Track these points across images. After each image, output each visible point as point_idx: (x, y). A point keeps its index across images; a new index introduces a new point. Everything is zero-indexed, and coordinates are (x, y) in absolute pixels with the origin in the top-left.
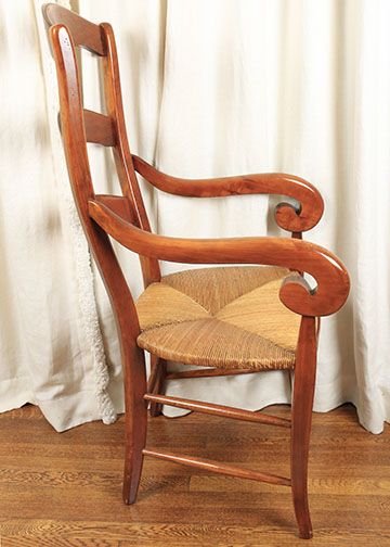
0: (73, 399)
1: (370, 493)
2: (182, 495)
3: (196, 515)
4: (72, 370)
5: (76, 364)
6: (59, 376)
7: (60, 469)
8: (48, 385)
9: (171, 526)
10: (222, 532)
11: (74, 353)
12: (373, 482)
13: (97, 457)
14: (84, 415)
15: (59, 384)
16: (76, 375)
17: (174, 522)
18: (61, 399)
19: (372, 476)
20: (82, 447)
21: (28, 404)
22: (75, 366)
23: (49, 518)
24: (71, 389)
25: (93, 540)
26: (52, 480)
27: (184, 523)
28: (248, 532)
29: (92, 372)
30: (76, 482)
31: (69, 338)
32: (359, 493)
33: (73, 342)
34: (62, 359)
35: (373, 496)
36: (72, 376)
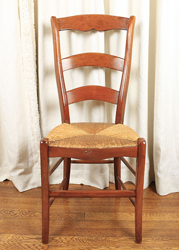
0: (28, 176)
1: (176, 220)
2: (81, 222)
3: (89, 232)
4: (28, 162)
5: (30, 159)
6: (22, 164)
7: (19, 209)
8: (16, 168)
9: (76, 237)
10: (103, 240)
11: (29, 154)
12: (175, 214)
13: (39, 203)
14: (33, 184)
15: (22, 168)
16: (30, 165)
17: (77, 235)
18: (22, 176)
19: (175, 212)
20: (31, 199)
21: (7, 180)
22: (29, 160)
23: (11, 233)
24: (28, 171)
25: (34, 245)
26: (15, 214)
27: (82, 236)
28: (116, 240)
29: (37, 164)
30: (27, 215)
31: (27, 146)
32: (170, 220)
33: (29, 148)
34: (24, 156)
35: (177, 221)
36: (28, 165)
